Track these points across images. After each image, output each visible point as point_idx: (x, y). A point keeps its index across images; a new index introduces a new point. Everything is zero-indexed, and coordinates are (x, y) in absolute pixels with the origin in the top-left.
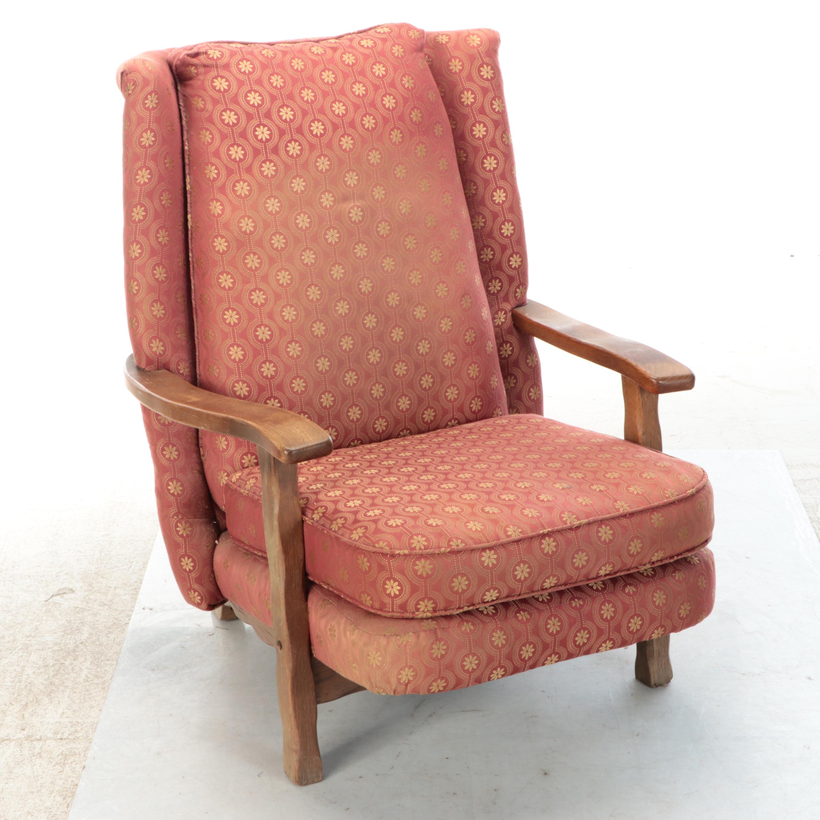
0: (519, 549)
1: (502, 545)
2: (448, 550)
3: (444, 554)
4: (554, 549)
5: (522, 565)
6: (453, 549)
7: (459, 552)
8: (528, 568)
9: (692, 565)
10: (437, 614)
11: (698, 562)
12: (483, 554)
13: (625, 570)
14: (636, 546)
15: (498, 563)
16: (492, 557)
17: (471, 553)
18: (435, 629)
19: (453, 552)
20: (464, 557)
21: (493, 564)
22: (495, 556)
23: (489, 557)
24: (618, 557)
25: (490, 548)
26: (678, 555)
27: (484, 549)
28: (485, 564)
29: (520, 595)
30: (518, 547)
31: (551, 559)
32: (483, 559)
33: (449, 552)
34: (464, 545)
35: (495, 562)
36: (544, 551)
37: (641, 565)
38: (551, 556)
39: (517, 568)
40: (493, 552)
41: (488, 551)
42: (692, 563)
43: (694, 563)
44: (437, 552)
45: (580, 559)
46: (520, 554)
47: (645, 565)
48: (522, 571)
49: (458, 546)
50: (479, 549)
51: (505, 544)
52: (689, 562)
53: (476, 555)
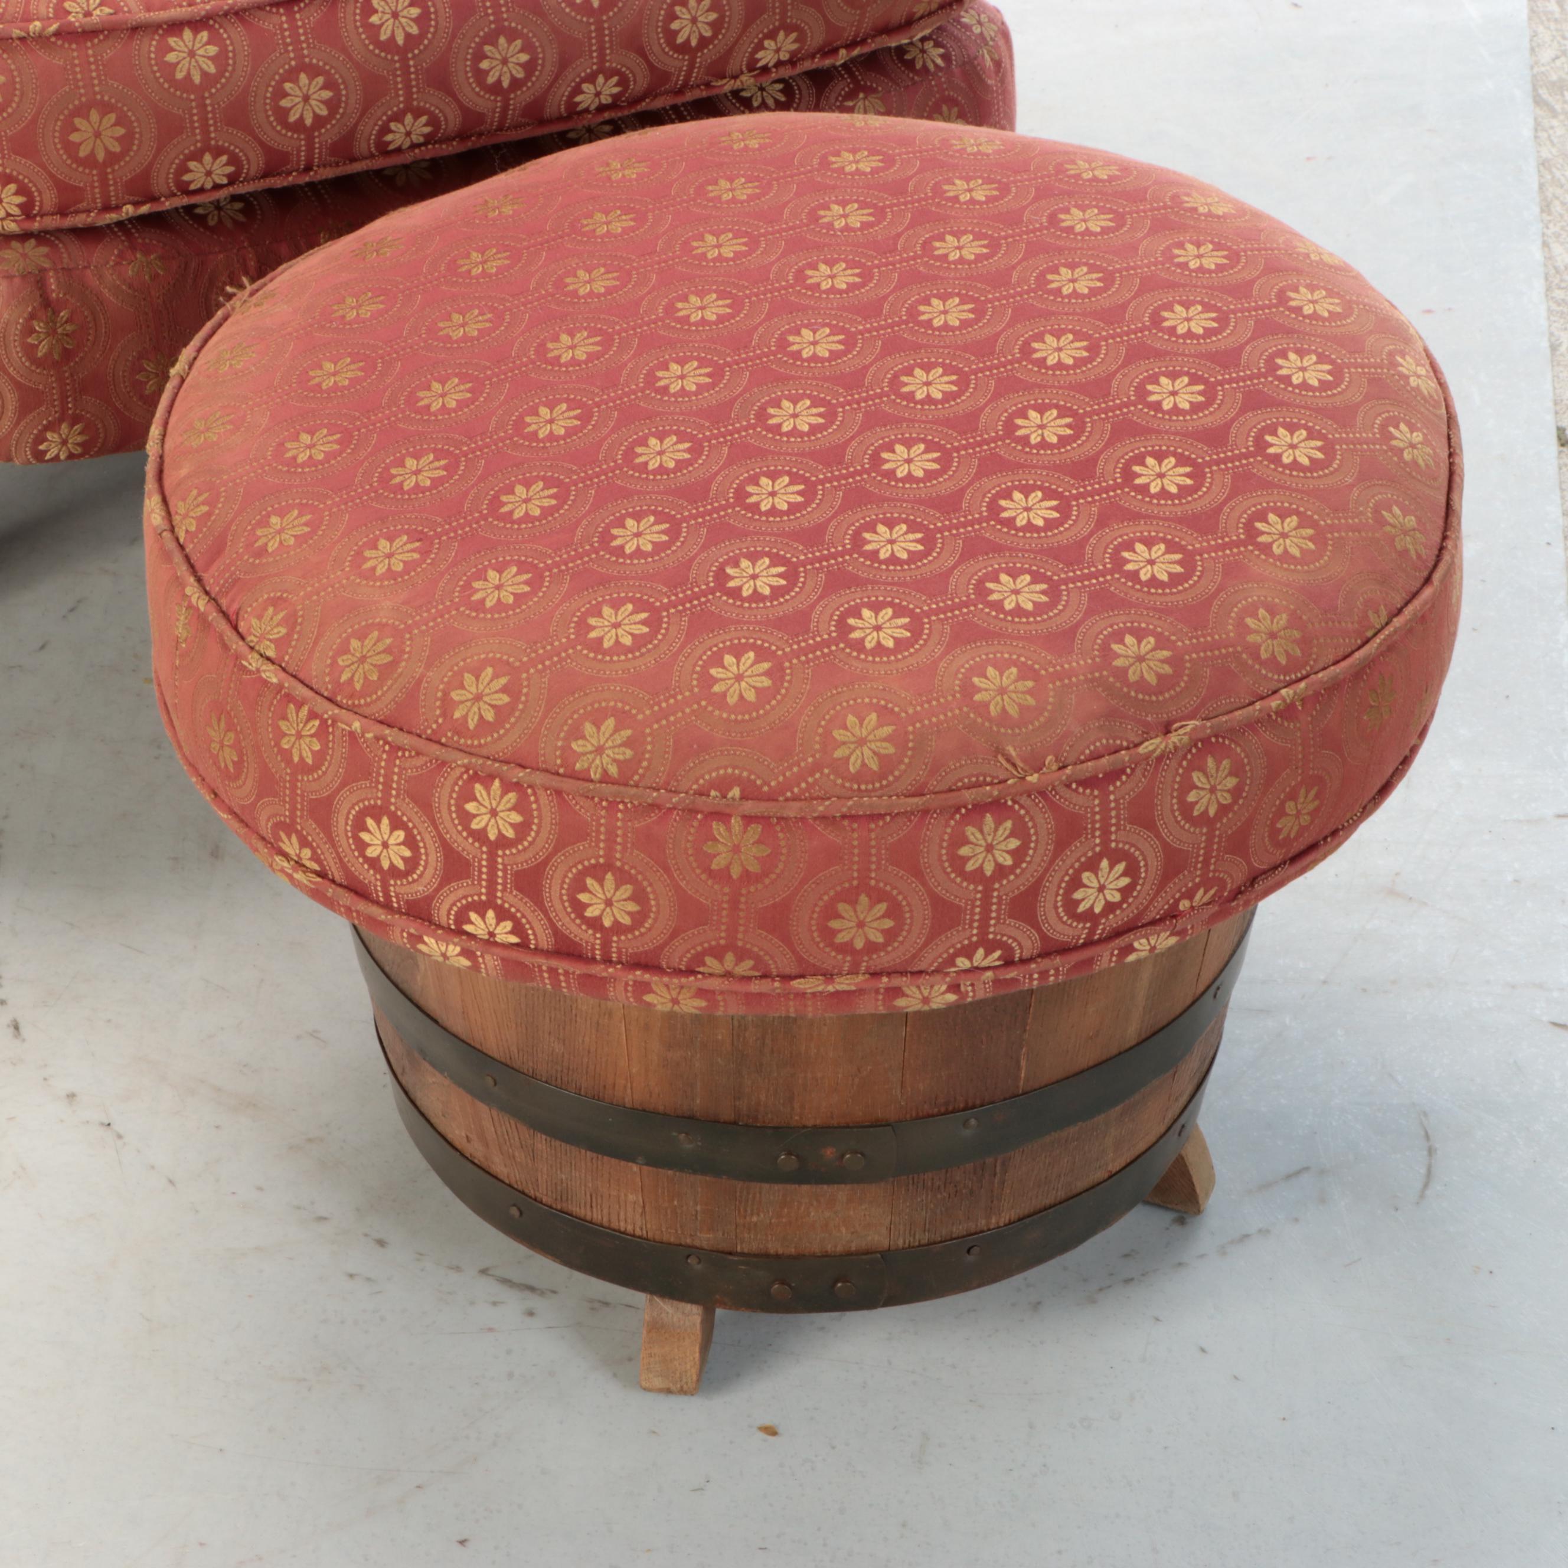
0: (294, 28)
1: (236, 14)
2: (54, 27)
3: (41, 39)
4: (414, 30)
5: (303, 78)
6: (71, 23)
7: (89, 34)
8: (325, 87)
9: (917, 72)
10: (36, 226)
11: (939, 61)
12: (172, 41)
13: (666, 93)
14: (694, 20)
15: (221, 73)
16: (201, 52)
17: (131, 37)
18: (43, 271)
19: (67, 34)
20: (110, 50)
21: (205, 74)
22: (212, 50)
23: (192, 54)
24: (633, 55)
25: (197, 24)
26: (850, 46)
27: (175, 27)
28: (180, 75)
29: (308, 168)
30: (292, 20)
31: (404, 60)
32: (171, 57)
33: (57, 34)
34: (107, 10)
35: (212, 69)
36: (378, 34)
37: (723, 77)
38: (403, 51)
39: (288, 86)
40: (204, 35)
41: (187, 34)
42: (919, 65)
43: (925, 67)
44: (17, 33)
45: (505, 61)
46: (296, 42)
47: (735, 77)
48: (306, 99)
49: (88, 14)
50: (159, 26)
51: (245, 10)
52: (910, 65)
53: (150, 45)
